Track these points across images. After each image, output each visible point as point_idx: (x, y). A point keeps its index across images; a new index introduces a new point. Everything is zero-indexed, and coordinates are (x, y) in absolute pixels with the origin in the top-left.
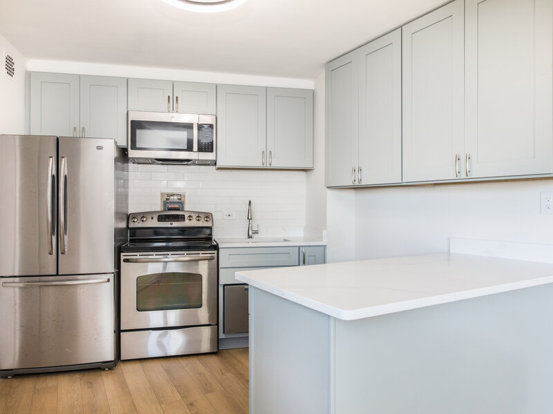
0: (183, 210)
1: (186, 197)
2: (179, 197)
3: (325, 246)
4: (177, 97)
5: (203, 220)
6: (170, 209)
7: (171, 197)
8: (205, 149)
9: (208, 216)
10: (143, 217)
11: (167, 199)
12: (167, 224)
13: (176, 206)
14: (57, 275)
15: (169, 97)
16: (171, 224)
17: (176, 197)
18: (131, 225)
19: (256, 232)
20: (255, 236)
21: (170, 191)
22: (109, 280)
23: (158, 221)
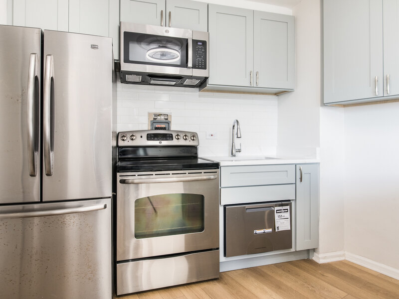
0: (169, 129)
1: (172, 118)
2: (166, 117)
3: (318, 164)
4: (170, 12)
5: (190, 139)
6: (157, 129)
7: (159, 117)
8: (198, 65)
9: (194, 136)
10: (133, 136)
11: (154, 119)
12: (156, 143)
13: (163, 126)
14: (41, 202)
15: (162, 11)
16: (160, 143)
17: (163, 117)
18: (121, 143)
19: (239, 151)
20: (238, 154)
21: (158, 111)
22: (105, 207)
23: (148, 140)
